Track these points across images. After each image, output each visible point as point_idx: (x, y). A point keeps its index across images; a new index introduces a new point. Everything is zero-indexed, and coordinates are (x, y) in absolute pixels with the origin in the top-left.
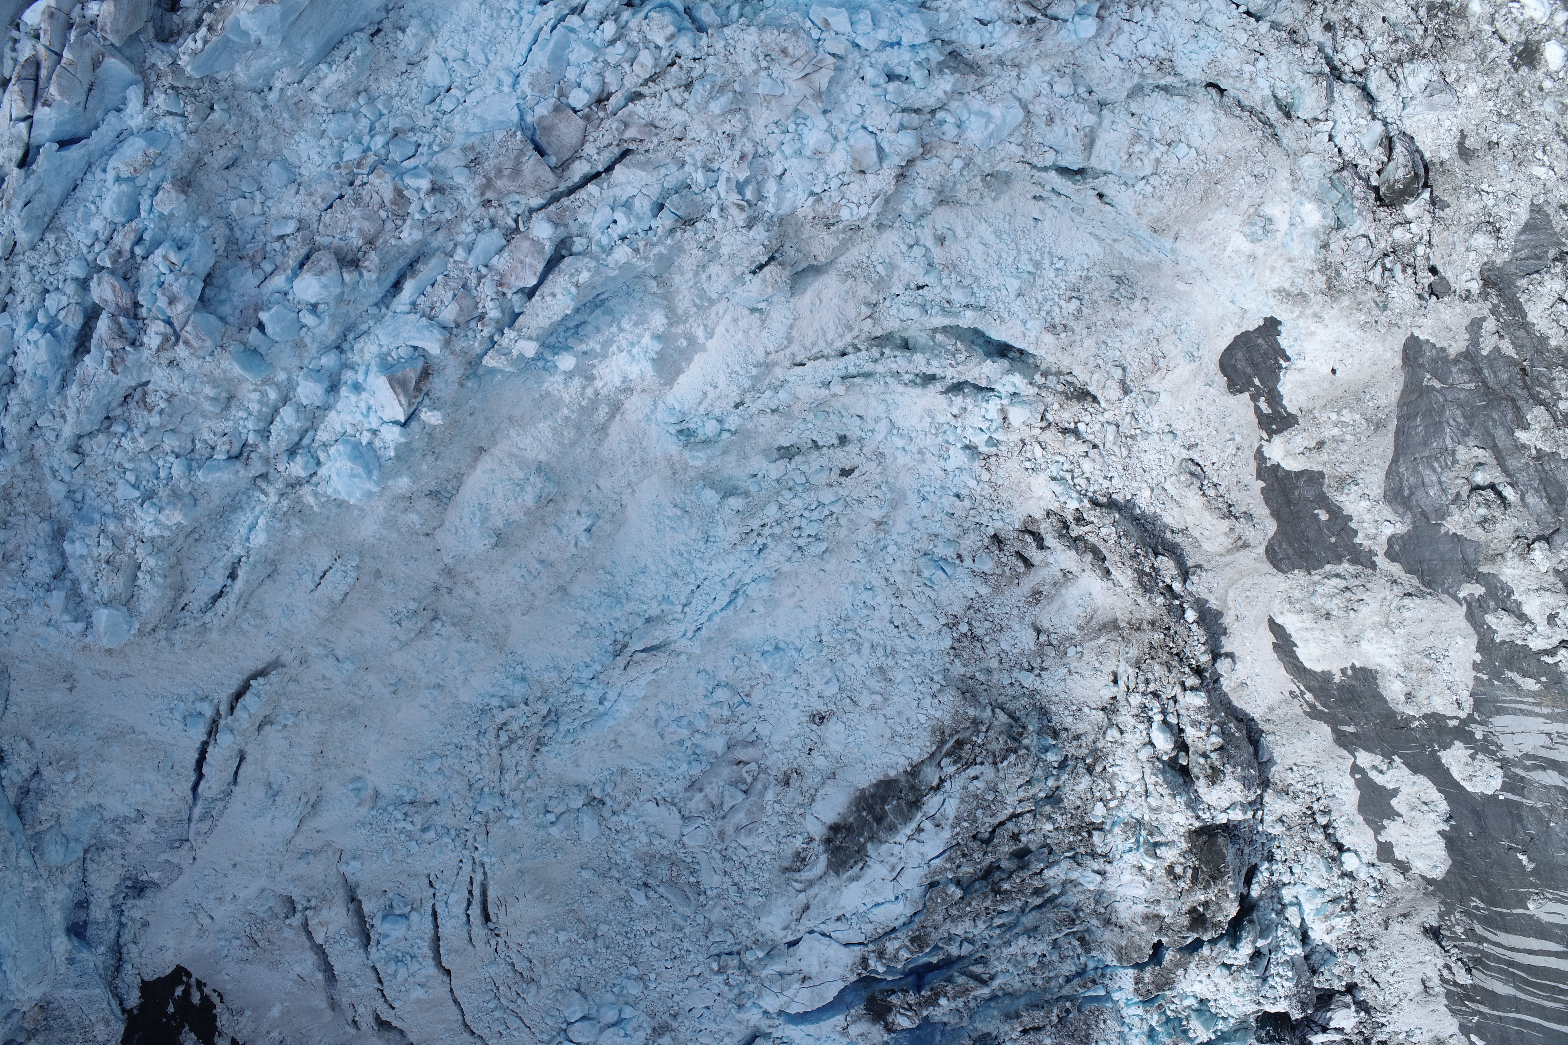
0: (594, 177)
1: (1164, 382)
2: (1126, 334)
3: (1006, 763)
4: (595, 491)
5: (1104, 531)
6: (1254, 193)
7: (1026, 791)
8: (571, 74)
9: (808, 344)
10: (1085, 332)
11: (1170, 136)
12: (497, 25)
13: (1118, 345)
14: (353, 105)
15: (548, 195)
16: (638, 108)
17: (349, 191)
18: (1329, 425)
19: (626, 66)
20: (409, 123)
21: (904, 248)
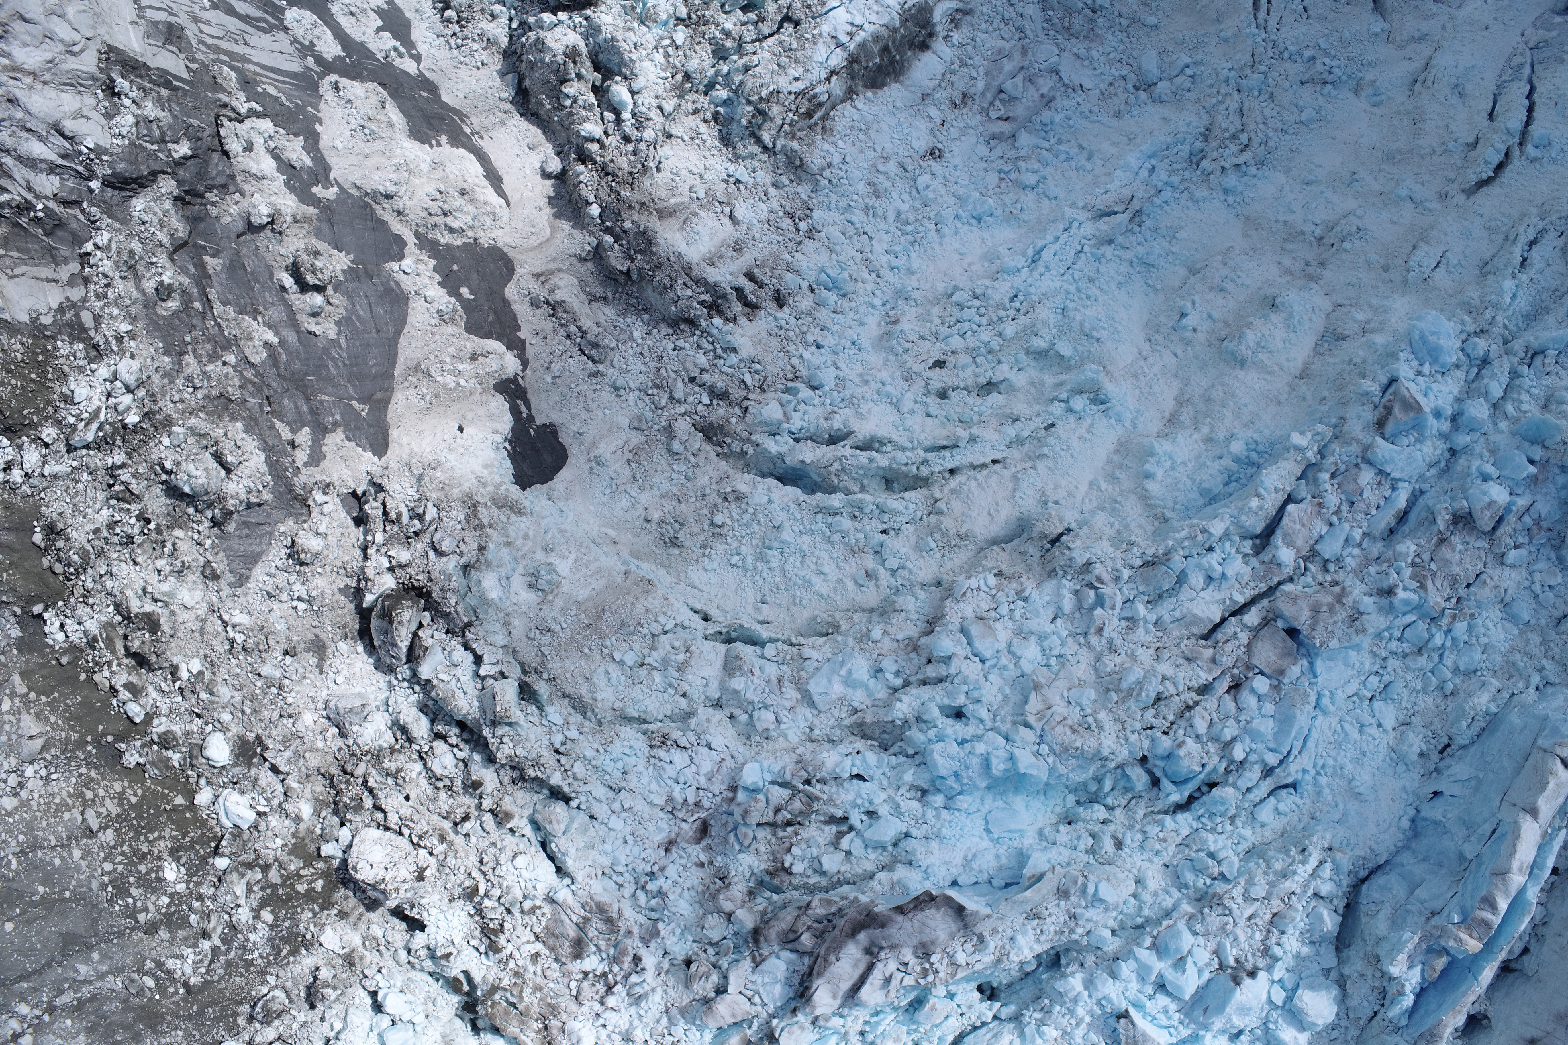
0: (1240, 611)
1: (625, 438)
2: (666, 487)
3: (771, 89)
4: (1179, 352)
5: (689, 292)
6: (550, 613)
7: (752, 61)
8: (1269, 708)
9: (995, 477)
10: (708, 491)
11: (643, 672)
12: (1335, 760)
13: (674, 476)
14: (1457, 681)
15: (1278, 593)
16: (1205, 677)
17: (1462, 592)
18: (467, 374)
19: (1216, 719)
20: (1409, 661)
21: (909, 565)
